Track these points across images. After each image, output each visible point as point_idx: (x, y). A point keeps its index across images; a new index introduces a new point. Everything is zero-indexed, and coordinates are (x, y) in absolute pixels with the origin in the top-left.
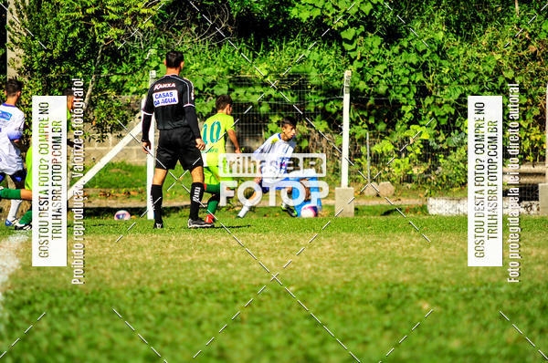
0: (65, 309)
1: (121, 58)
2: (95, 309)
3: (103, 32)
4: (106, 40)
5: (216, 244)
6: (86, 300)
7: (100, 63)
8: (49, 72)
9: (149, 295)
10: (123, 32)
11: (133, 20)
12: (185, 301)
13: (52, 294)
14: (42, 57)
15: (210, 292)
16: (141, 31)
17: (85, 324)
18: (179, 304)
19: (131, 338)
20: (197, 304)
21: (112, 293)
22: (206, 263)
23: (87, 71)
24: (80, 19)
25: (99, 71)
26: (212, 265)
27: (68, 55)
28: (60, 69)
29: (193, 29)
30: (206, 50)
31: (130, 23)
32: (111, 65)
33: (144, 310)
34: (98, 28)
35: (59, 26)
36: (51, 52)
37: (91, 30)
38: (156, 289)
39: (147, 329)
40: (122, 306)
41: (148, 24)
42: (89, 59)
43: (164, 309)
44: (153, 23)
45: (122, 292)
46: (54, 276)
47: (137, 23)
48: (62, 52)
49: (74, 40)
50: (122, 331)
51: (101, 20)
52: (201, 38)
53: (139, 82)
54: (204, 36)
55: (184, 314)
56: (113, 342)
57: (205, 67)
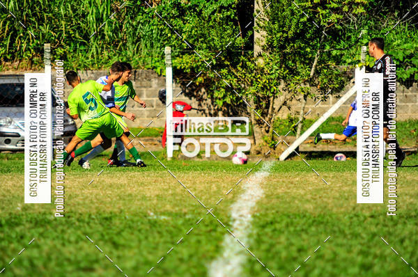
0: (298, 228)
1: (340, 37)
2: (321, 228)
3: (326, 17)
4: (329, 23)
5: (413, 180)
6: (314, 221)
7: (324, 41)
8: (286, 48)
9: (362, 218)
10: (341, 17)
11: (349, 8)
12: (390, 224)
13: (289, 217)
14: (280, 37)
15: (409, 217)
16: (356, 15)
17: (314, 240)
18: (386, 226)
19: (349, 251)
20: (400, 226)
21: (334, 217)
22: (406, 195)
23: (314, 47)
24: (309, 7)
25: (323, 47)
26: (411, 196)
27: (300, 35)
28: (294, 46)
29: (396, 14)
30: (406, 30)
31: (347, 10)
32: (332, 42)
33: (359, 230)
34: (322, 14)
35: (293, 13)
36: (287, 33)
37: (317, 16)
38: (367, 214)
39: (361, 244)
40: (342, 227)
41: (361, 10)
42: (315, 38)
43: (374, 229)
44: (365, 9)
45: (341, 216)
46: (289, 203)
47: (353, 9)
48: (295, 33)
49: (304, 23)
50: (342, 245)
51: (325, 8)
52: (402, 21)
53: (353, 55)
54: (405, 19)
55: (390, 234)
56: (335, 254)
57: (405, 43)
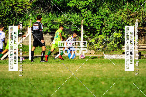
0: (7, 84)
1: (22, 17)
2: (15, 84)
3: (17, 10)
4: (18, 12)
5: (47, 66)
6: (13, 81)
7: (17, 18)
8: (3, 20)
9: (29, 80)
10: (23, 10)
11: (25, 7)
12: (39, 82)
13: (4, 80)
14: (1, 16)
15: (46, 79)
16: (28, 9)
17: (12, 88)
18: (37, 82)
19: (25, 92)
20: (42, 83)
21: (20, 80)
22: (45, 71)
23: (13, 20)
24: (11, 6)
25: (16, 20)
26: (46, 72)
27: (8, 16)
28: (6, 20)
29: (41, 9)
30: (45, 15)
31: (24, 7)
32: (19, 19)
33: (28, 84)
34: (16, 9)
35: (5, 8)
36: (3, 15)
37: (14, 9)
38: (31, 78)
39: (29, 89)
40: (22, 83)
41: (29, 7)
42: (13, 17)
43: (34, 84)
44: (31, 7)
45: (22, 79)
46: (4, 75)
47: (26, 7)
48: (6, 15)
49: (10, 12)
50: (22, 90)
51: (17, 7)
52: (43, 11)
53: (27, 23)
55: (39, 85)
56: (20, 93)
57: (45, 19)
